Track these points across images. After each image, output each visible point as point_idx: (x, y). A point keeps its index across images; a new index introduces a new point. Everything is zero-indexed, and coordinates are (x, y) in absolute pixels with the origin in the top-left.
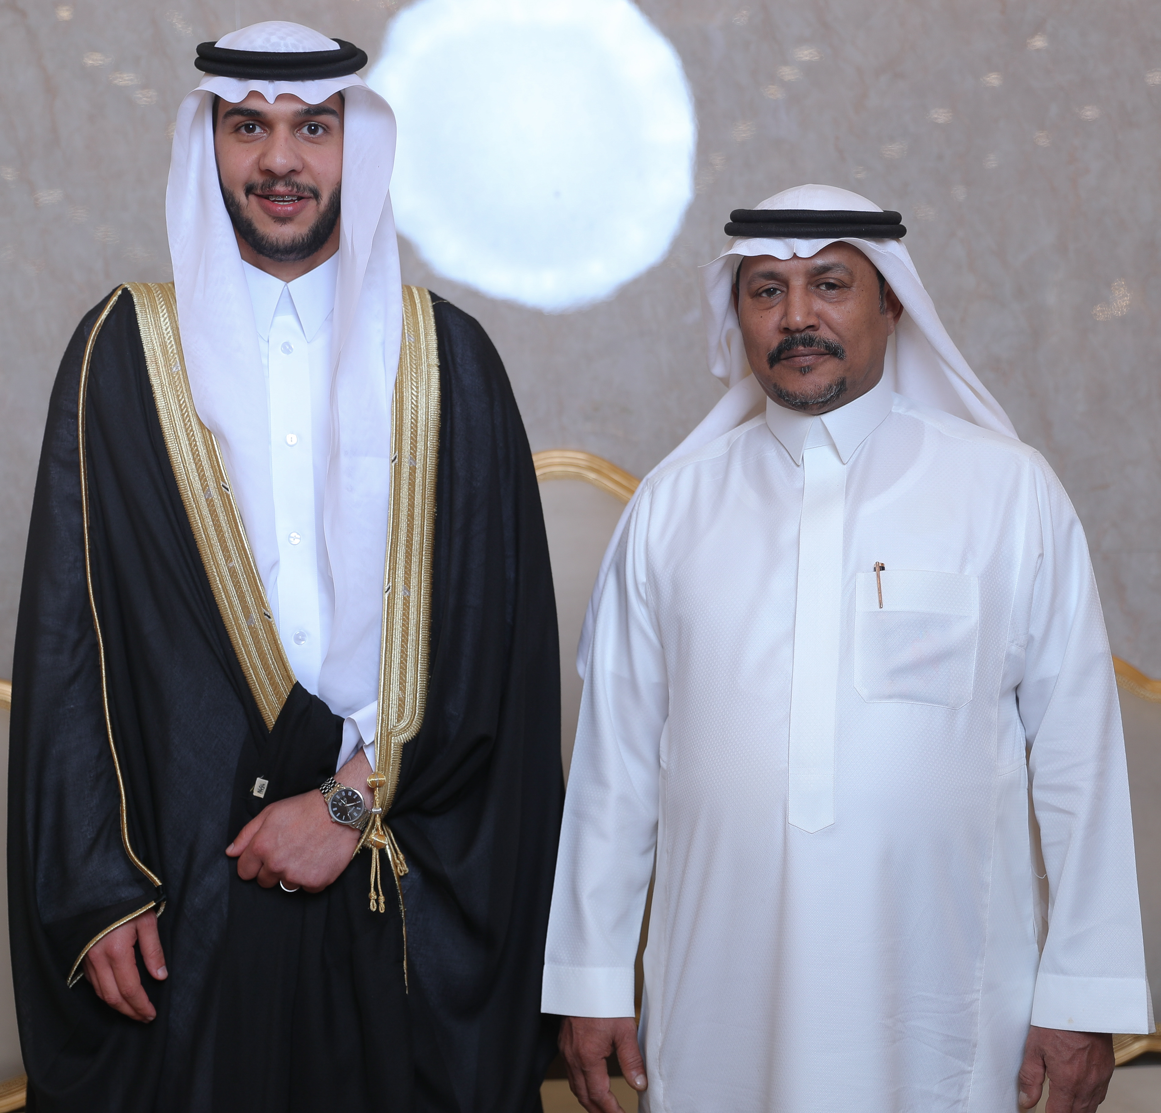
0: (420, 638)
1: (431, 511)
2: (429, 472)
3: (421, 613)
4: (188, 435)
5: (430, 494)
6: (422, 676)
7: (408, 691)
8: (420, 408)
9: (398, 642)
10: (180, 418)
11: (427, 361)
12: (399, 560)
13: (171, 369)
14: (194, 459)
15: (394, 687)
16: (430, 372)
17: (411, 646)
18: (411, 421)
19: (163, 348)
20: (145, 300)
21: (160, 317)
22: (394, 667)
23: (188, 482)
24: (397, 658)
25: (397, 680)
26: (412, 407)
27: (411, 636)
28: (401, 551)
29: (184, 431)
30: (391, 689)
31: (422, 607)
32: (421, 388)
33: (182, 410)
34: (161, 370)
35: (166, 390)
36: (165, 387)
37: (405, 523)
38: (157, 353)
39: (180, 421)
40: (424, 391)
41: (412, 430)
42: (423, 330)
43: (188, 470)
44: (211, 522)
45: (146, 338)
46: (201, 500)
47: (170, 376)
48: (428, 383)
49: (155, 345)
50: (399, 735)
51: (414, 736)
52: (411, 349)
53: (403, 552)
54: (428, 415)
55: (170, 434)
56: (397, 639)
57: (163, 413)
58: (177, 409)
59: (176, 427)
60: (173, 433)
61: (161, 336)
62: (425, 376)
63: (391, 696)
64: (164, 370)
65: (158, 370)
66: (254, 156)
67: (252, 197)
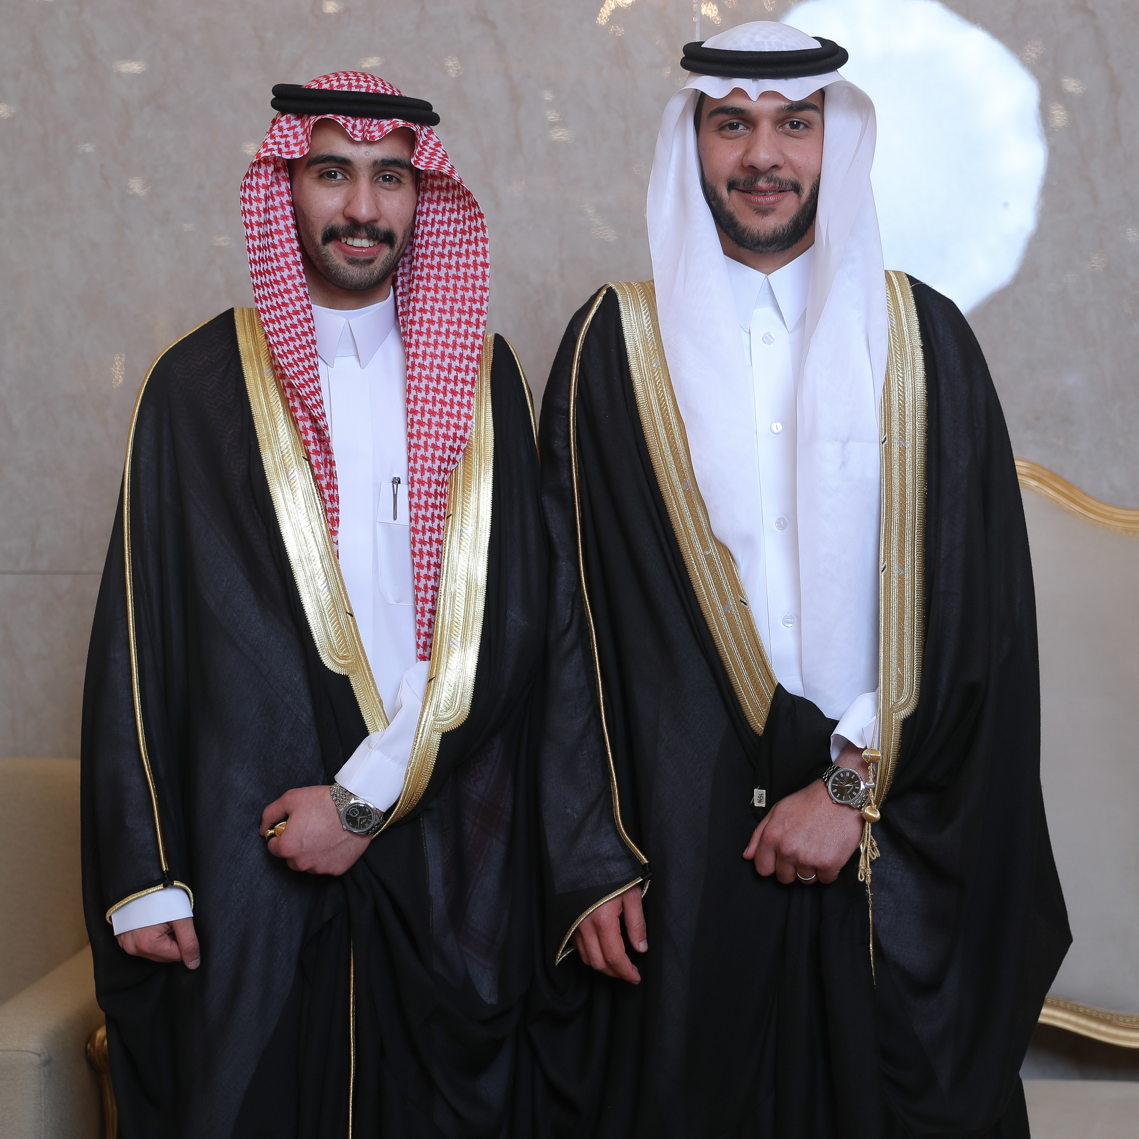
0: (915, 616)
1: (921, 490)
2: (918, 451)
3: (915, 591)
5: (920, 473)
7: (906, 668)
8: (906, 388)
9: (895, 620)
10: (659, 413)
11: (910, 343)
12: (893, 539)
13: (652, 365)
14: (672, 452)
15: (893, 665)
16: (914, 354)
17: (907, 624)
18: (899, 402)
19: (645, 345)
20: (629, 298)
21: (642, 315)
22: (892, 645)
23: (666, 473)
24: (894, 635)
25: (896, 657)
26: (898, 388)
27: (907, 613)
28: (894, 530)
30: (891, 666)
31: (916, 585)
32: (906, 369)
34: (642, 366)
35: (646, 385)
36: (645, 383)
37: (897, 503)
38: (638, 349)
39: (659, 415)
40: (910, 372)
41: (900, 411)
42: (904, 312)
43: (666, 462)
44: (689, 513)
45: (629, 335)
46: (678, 491)
47: (650, 372)
48: (913, 364)
49: (637, 342)
50: (899, 711)
51: (912, 712)
52: (894, 331)
53: (896, 531)
54: (915, 395)
55: (649, 428)
56: (894, 617)
57: (643, 408)
58: (656, 403)
59: (655, 421)
60: (652, 426)
61: (642, 333)
62: (910, 357)
63: (891, 673)
64: (645, 365)
65: (639, 366)
66: (738, 153)
67: (734, 192)
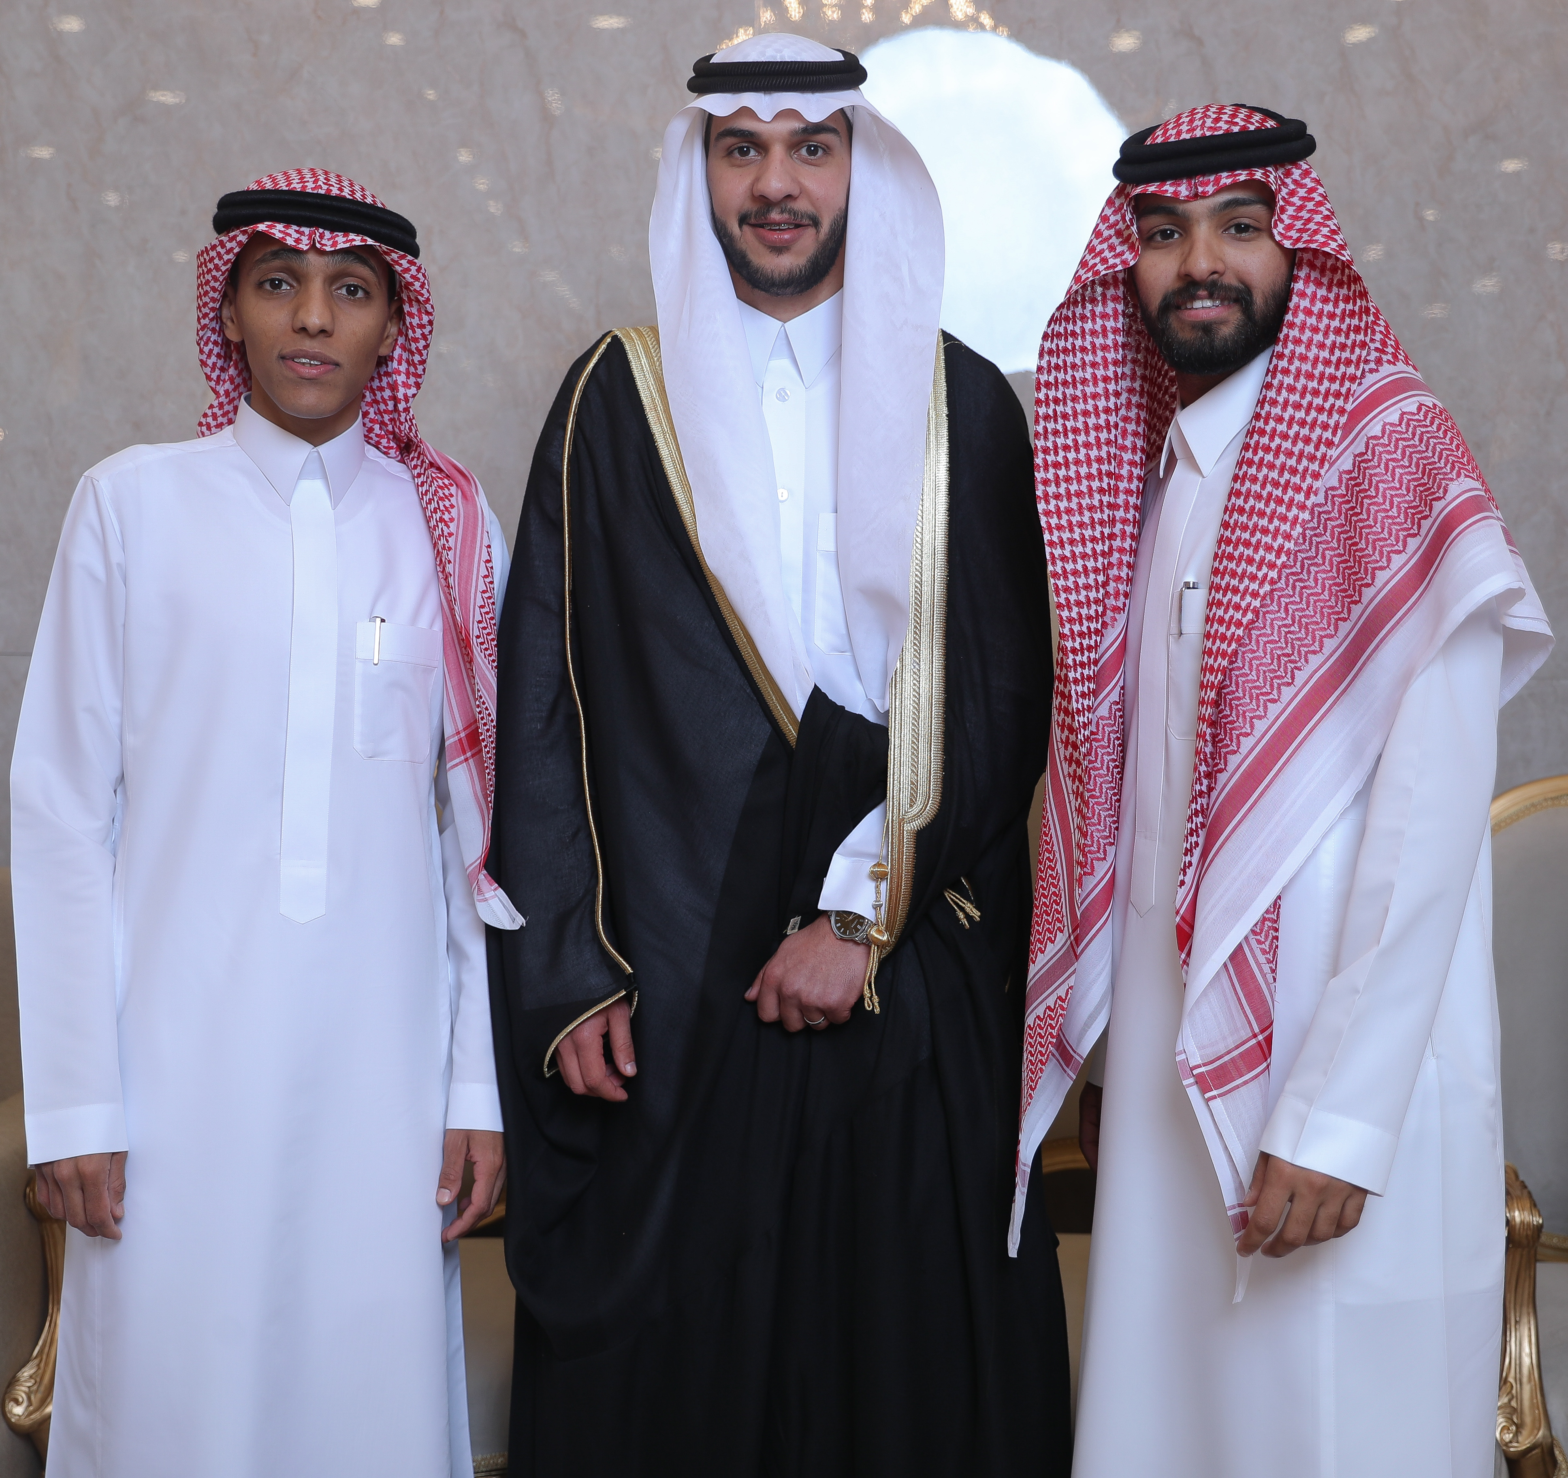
0: (933, 715)
1: (942, 576)
2: (939, 531)
3: (934, 687)
5: (941, 556)
6: (937, 756)
7: (920, 774)
11: (936, 410)
15: (904, 770)
16: (939, 422)
17: (923, 724)
20: (638, 347)
27: (923, 712)
30: (902, 772)
31: (934, 681)
37: (912, 589)
38: (655, 400)
40: (933, 443)
48: (937, 434)
50: (914, 824)
51: (928, 822)
53: (911, 621)
54: (937, 469)
62: (934, 425)
63: (902, 779)
65: (658, 417)
66: (748, 181)
67: (746, 228)
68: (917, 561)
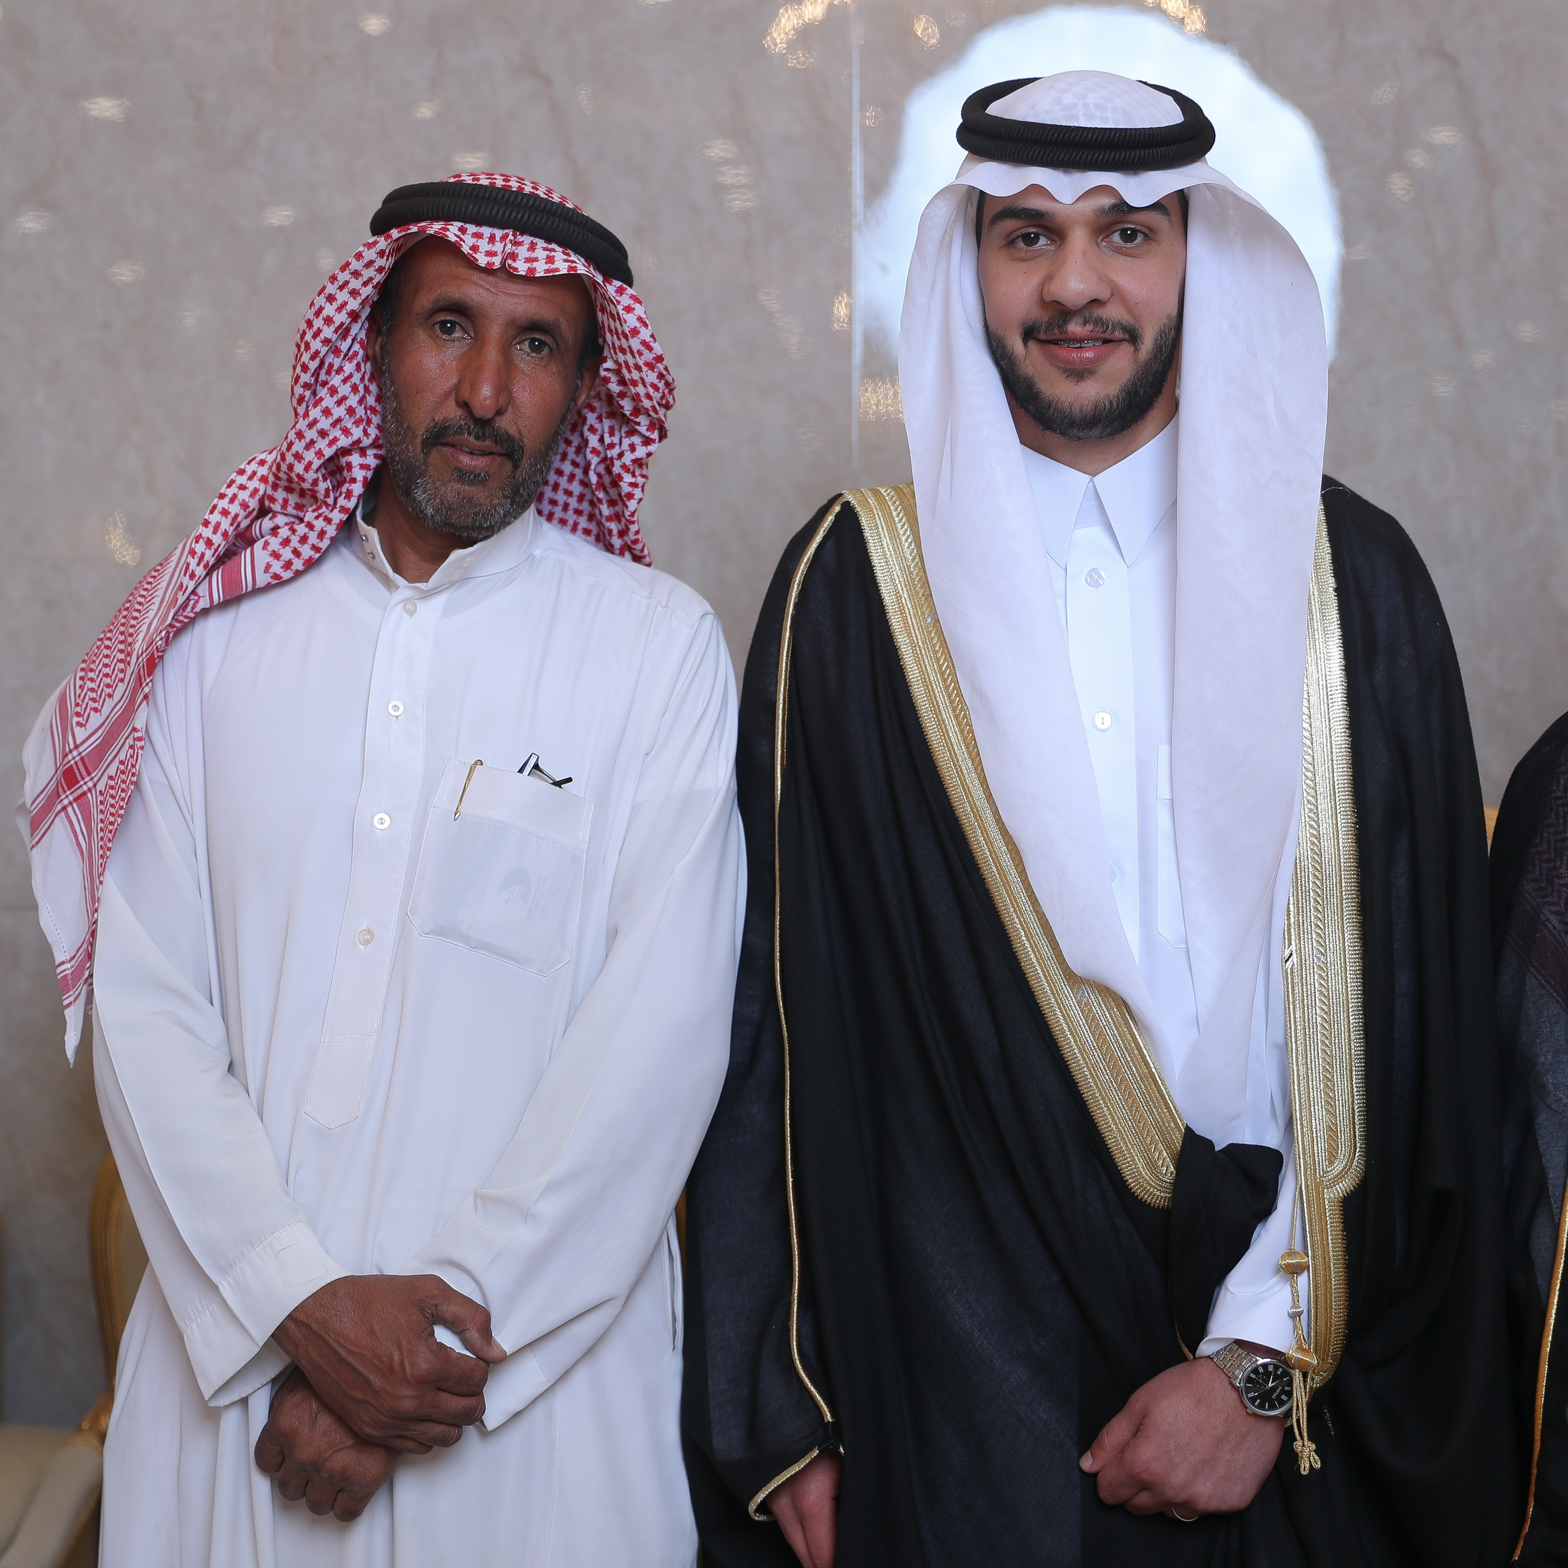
0: (1351, 1028)
2: (1337, 761)
3: (1348, 988)
4: (956, 717)
5: (1343, 797)
6: (1360, 1087)
7: (1339, 1114)
9: (1316, 1039)
13: (925, 619)
14: (969, 753)
15: (1316, 1111)
17: (1337, 1043)
19: (911, 589)
20: (877, 519)
23: (964, 788)
24: (1315, 1063)
25: (1321, 1098)
27: (1336, 1025)
29: (950, 712)
30: (1313, 1113)
31: (1348, 976)
33: (945, 681)
34: (910, 623)
35: (919, 652)
36: (918, 649)
38: (901, 598)
39: (944, 697)
43: (961, 769)
44: (1005, 847)
45: (884, 577)
46: (985, 814)
47: (923, 631)
49: (899, 585)
50: (1334, 1186)
51: (1357, 1185)
55: (931, 718)
56: (1314, 1033)
57: (918, 688)
58: (938, 679)
59: (939, 706)
60: (935, 716)
61: (905, 571)
63: (1314, 1124)
64: (914, 622)
65: (905, 623)
66: (1035, 280)
67: (1032, 344)
68: (1309, 806)
